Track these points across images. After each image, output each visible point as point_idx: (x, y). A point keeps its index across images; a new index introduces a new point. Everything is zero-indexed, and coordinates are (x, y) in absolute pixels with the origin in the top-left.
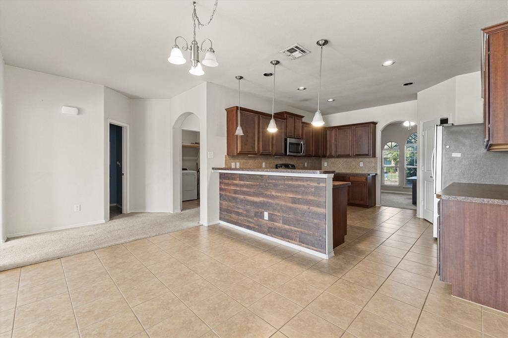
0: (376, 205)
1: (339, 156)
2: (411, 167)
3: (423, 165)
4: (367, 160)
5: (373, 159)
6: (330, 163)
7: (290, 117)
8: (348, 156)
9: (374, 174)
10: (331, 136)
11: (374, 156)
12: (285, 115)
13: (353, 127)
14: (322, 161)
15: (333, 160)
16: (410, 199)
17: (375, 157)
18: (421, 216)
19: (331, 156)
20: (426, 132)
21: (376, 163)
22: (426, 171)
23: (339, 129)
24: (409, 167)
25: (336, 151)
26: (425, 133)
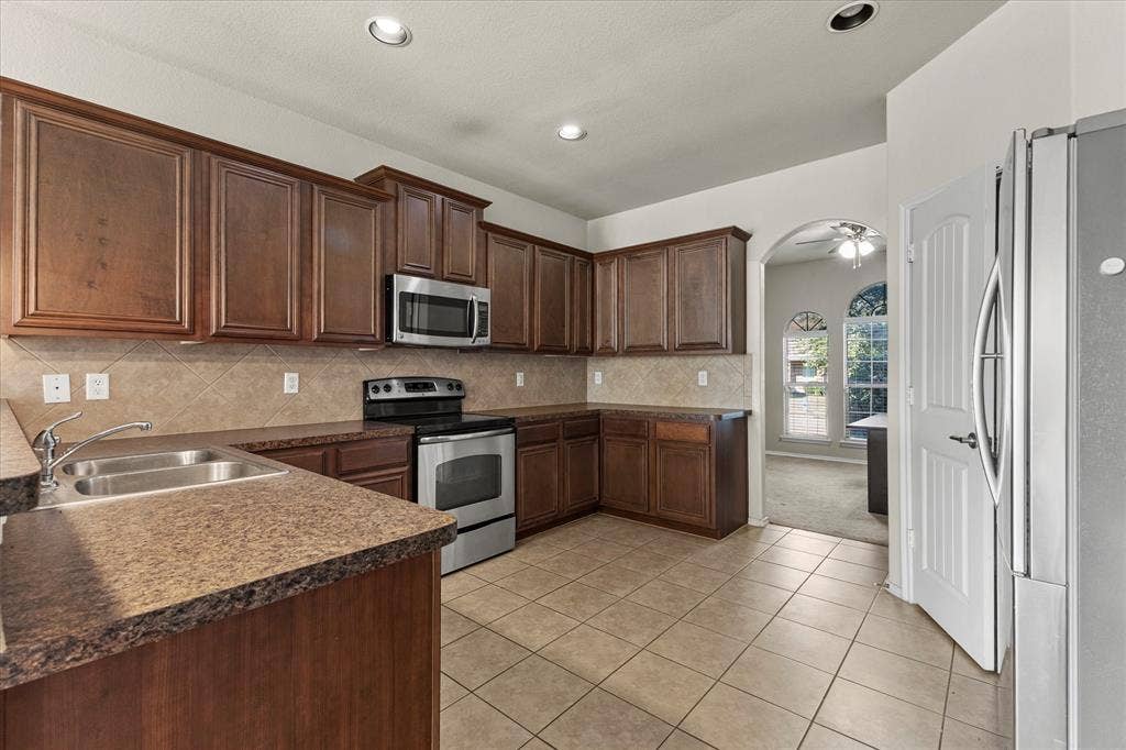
0: (751, 522)
1: (633, 351)
2: (863, 385)
3: (914, 383)
4: (720, 362)
5: (735, 360)
6: (610, 375)
7: (411, 194)
8: (655, 350)
9: (741, 414)
10: (607, 285)
11: (740, 348)
12: (389, 186)
13: (671, 247)
14: (589, 367)
15: (619, 364)
16: (858, 485)
17: (745, 352)
18: (908, 594)
19: (608, 353)
20: (925, 243)
21: (748, 375)
22: (925, 406)
23: (629, 259)
24: (856, 385)
25: (621, 336)
26: (919, 251)
